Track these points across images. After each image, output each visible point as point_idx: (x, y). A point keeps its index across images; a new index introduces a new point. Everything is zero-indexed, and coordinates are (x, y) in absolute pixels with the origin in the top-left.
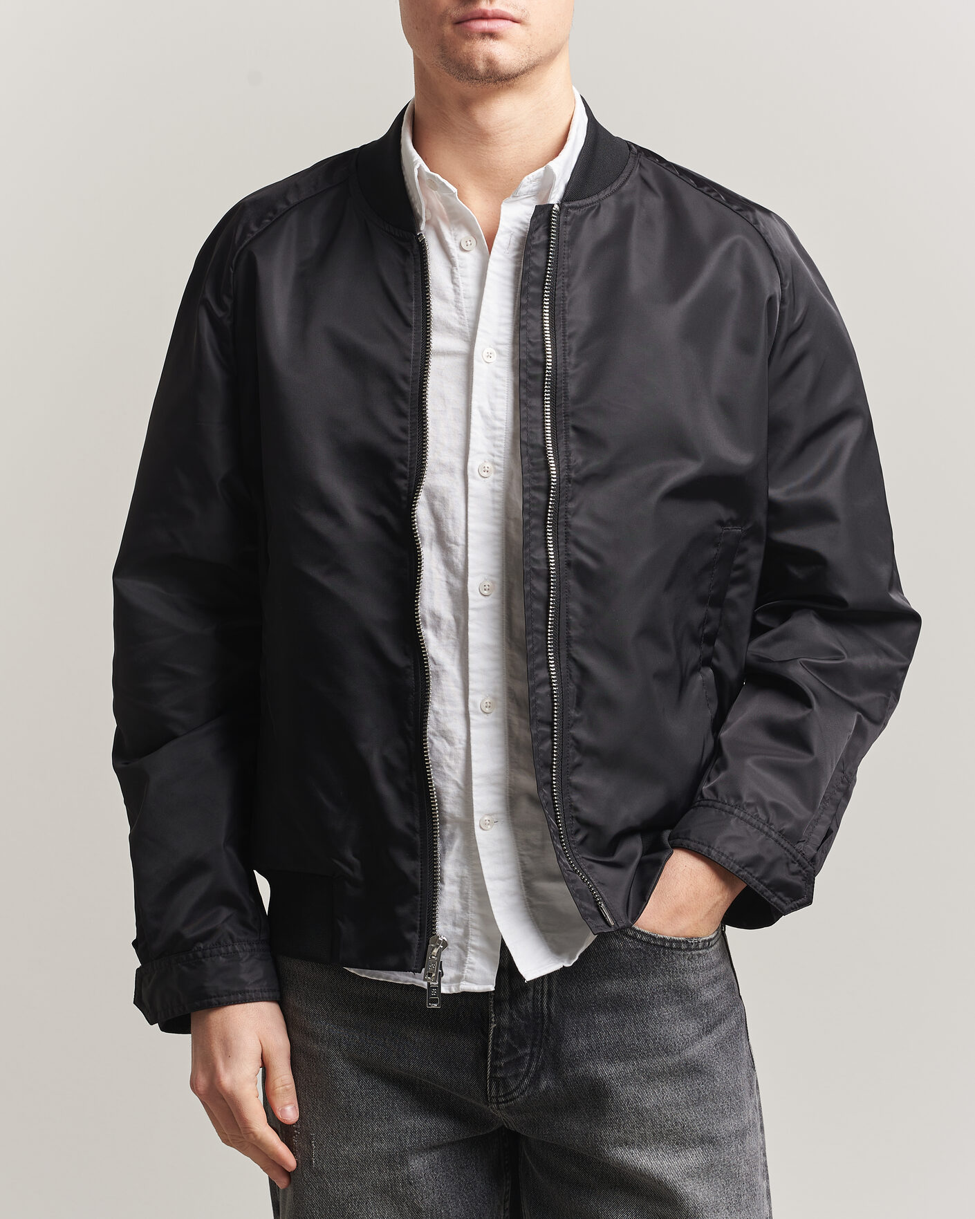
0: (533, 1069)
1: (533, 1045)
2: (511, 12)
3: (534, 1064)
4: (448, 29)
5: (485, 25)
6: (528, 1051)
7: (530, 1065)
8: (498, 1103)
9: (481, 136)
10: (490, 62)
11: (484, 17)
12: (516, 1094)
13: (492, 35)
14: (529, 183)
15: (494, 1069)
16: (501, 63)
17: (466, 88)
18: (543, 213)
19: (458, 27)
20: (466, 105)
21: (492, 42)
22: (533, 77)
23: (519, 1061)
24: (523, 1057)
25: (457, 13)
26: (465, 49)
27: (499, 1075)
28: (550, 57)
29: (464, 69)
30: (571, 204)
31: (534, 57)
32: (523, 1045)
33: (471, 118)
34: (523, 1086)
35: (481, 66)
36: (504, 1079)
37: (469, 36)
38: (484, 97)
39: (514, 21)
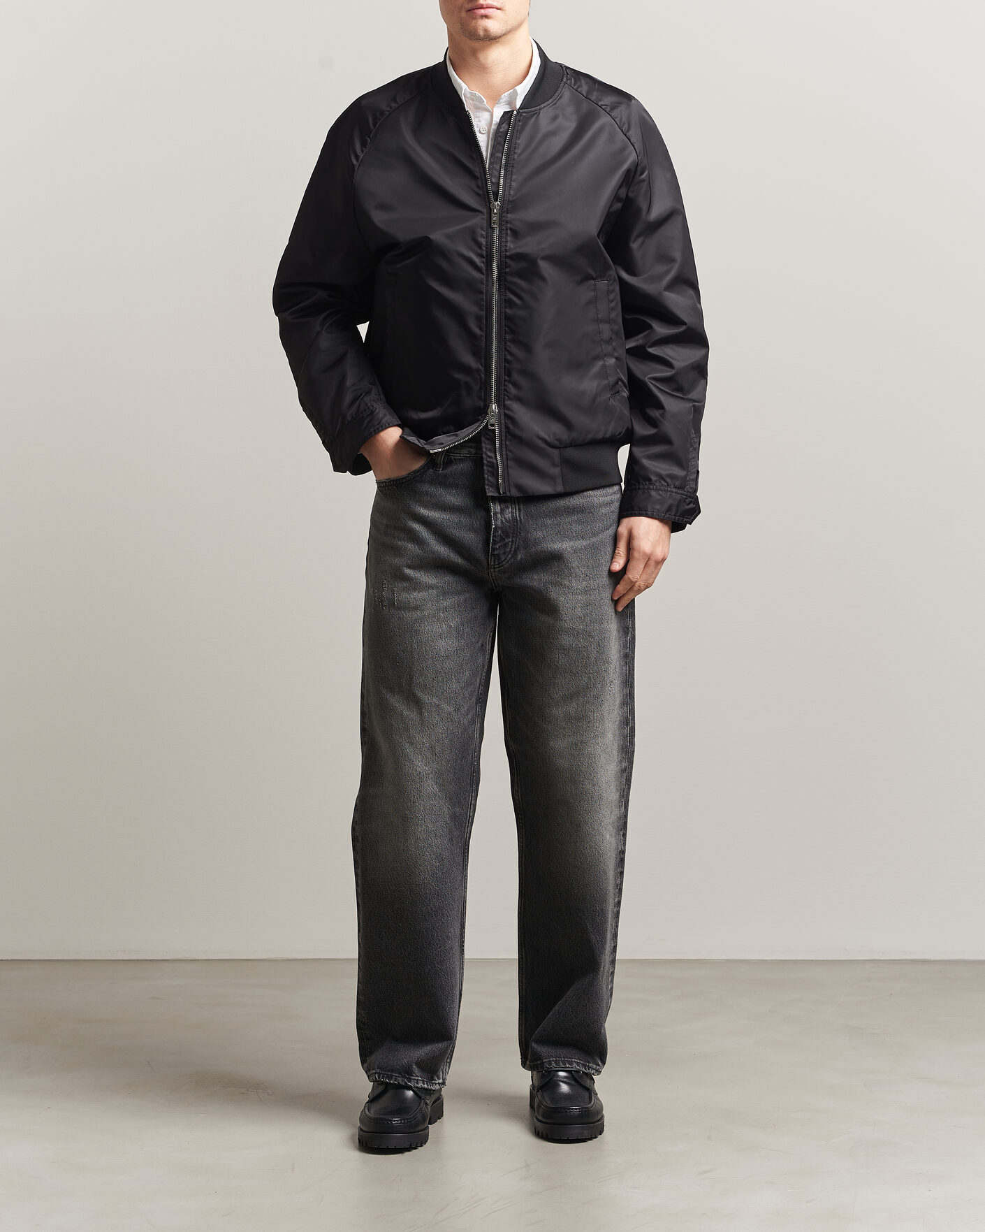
0: (513, 549)
1: (513, 537)
2: (495, 4)
3: (513, 547)
4: (464, 14)
5: (482, 11)
6: (510, 540)
7: (511, 547)
8: (494, 568)
9: (483, 69)
10: (486, 30)
11: (482, 7)
12: (504, 563)
13: (486, 17)
14: (505, 96)
15: (494, 549)
16: (491, 31)
17: (476, 44)
18: (507, 116)
19: (468, 13)
20: (474, 53)
21: (486, 20)
22: (509, 37)
23: (506, 544)
24: (508, 543)
25: (469, 6)
26: (473, 24)
27: (496, 553)
28: (518, 26)
29: (473, 35)
30: (523, 110)
31: (509, 27)
32: (508, 536)
33: (477, 59)
34: (508, 559)
35: (481, 33)
36: (498, 555)
37: (475, 18)
38: (484, 48)
39: (497, 9)
